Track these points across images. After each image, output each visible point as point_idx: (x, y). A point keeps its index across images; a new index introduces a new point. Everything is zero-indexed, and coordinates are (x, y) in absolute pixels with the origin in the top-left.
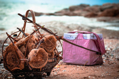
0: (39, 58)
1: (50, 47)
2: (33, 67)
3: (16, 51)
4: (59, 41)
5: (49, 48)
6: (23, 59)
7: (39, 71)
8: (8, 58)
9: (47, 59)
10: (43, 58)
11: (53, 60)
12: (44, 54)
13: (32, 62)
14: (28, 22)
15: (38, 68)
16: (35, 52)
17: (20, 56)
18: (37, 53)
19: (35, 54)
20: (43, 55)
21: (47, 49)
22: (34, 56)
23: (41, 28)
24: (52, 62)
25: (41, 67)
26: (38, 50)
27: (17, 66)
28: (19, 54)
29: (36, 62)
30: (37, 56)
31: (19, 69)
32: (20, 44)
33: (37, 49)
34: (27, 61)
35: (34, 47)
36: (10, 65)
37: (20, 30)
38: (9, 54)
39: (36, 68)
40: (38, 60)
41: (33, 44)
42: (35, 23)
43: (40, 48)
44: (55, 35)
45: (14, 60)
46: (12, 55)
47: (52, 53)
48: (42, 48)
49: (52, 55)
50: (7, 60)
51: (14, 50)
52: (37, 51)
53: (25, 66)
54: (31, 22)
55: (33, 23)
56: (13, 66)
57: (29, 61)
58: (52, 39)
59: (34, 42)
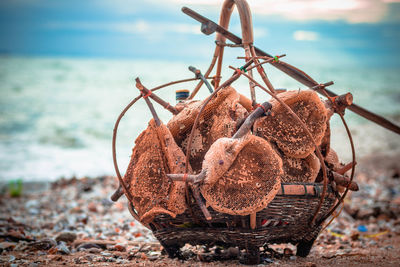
0: (245, 173)
1: (296, 137)
2: (219, 208)
3: (161, 147)
4: (342, 115)
5: (293, 140)
6: (180, 176)
7: (249, 229)
8: (137, 174)
9: (274, 181)
10: (258, 175)
11: (310, 188)
12: (265, 159)
13: (214, 188)
14: (228, 45)
15: (239, 212)
16: (229, 149)
17: (172, 164)
18: (234, 153)
19: (228, 159)
20: (262, 165)
21: (285, 141)
22: (222, 163)
23: (271, 62)
24: (301, 197)
25: (250, 210)
26: (238, 143)
27: (162, 204)
28: (170, 157)
29: (232, 191)
30: (234, 164)
31: (166, 212)
32: (183, 123)
33: (237, 137)
34: (192, 181)
35: (230, 130)
36: (138, 199)
37: (198, 75)
38: (141, 159)
39: (229, 211)
40: (240, 182)
41: (227, 120)
42: (250, 45)
43: (251, 137)
45: (153, 181)
46: (151, 161)
47: (306, 161)
48: (257, 138)
49: (305, 170)
50: (133, 182)
51: (157, 142)
52: (237, 148)
53: (187, 202)
54: (238, 42)
55: (243, 46)
56: (147, 201)
57: (201, 184)
58: (306, 104)
59: (233, 114)
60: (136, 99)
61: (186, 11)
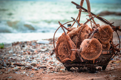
0: (92, 49)
1: (105, 38)
2: (85, 58)
3: (67, 41)
4: (116, 32)
5: (104, 39)
6: (74, 50)
7: (92, 64)
8: (60, 49)
9: (100, 51)
10: (96, 49)
11: (109, 52)
12: (97, 45)
13: (84, 53)
14: (83, 11)
15: (91, 59)
16: (88, 42)
17: (71, 46)
18: (89, 43)
19: (88, 45)
20: (97, 46)
21: (102, 39)
22: (86, 46)
23: (96, 17)
24: (106, 54)
25: (93, 59)
26: (90, 40)
27: (68, 57)
28: (71, 44)
29: (89, 53)
30: (89, 46)
31: (70, 59)
32: (73, 34)
33: (90, 39)
34: (78, 51)
35: (87, 37)
36: (61, 56)
37: (74, 20)
38: (60, 44)
39: (88, 59)
40: (91, 51)
41: (86, 34)
42: (90, 12)
43: (93, 39)
44: (111, 25)
45: (65, 51)
46: (64, 45)
47: (107, 45)
48: (95, 39)
49: (107, 47)
50: (59, 51)
51: (66, 40)
52: (90, 42)
53: (76, 57)
54: (86, 11)
55: (88, 12)
56: (64, 56)
57: (80, 52)
58: (107, 29)
59: (87, 32)
60: (59, 28)
61: (73, 2)
